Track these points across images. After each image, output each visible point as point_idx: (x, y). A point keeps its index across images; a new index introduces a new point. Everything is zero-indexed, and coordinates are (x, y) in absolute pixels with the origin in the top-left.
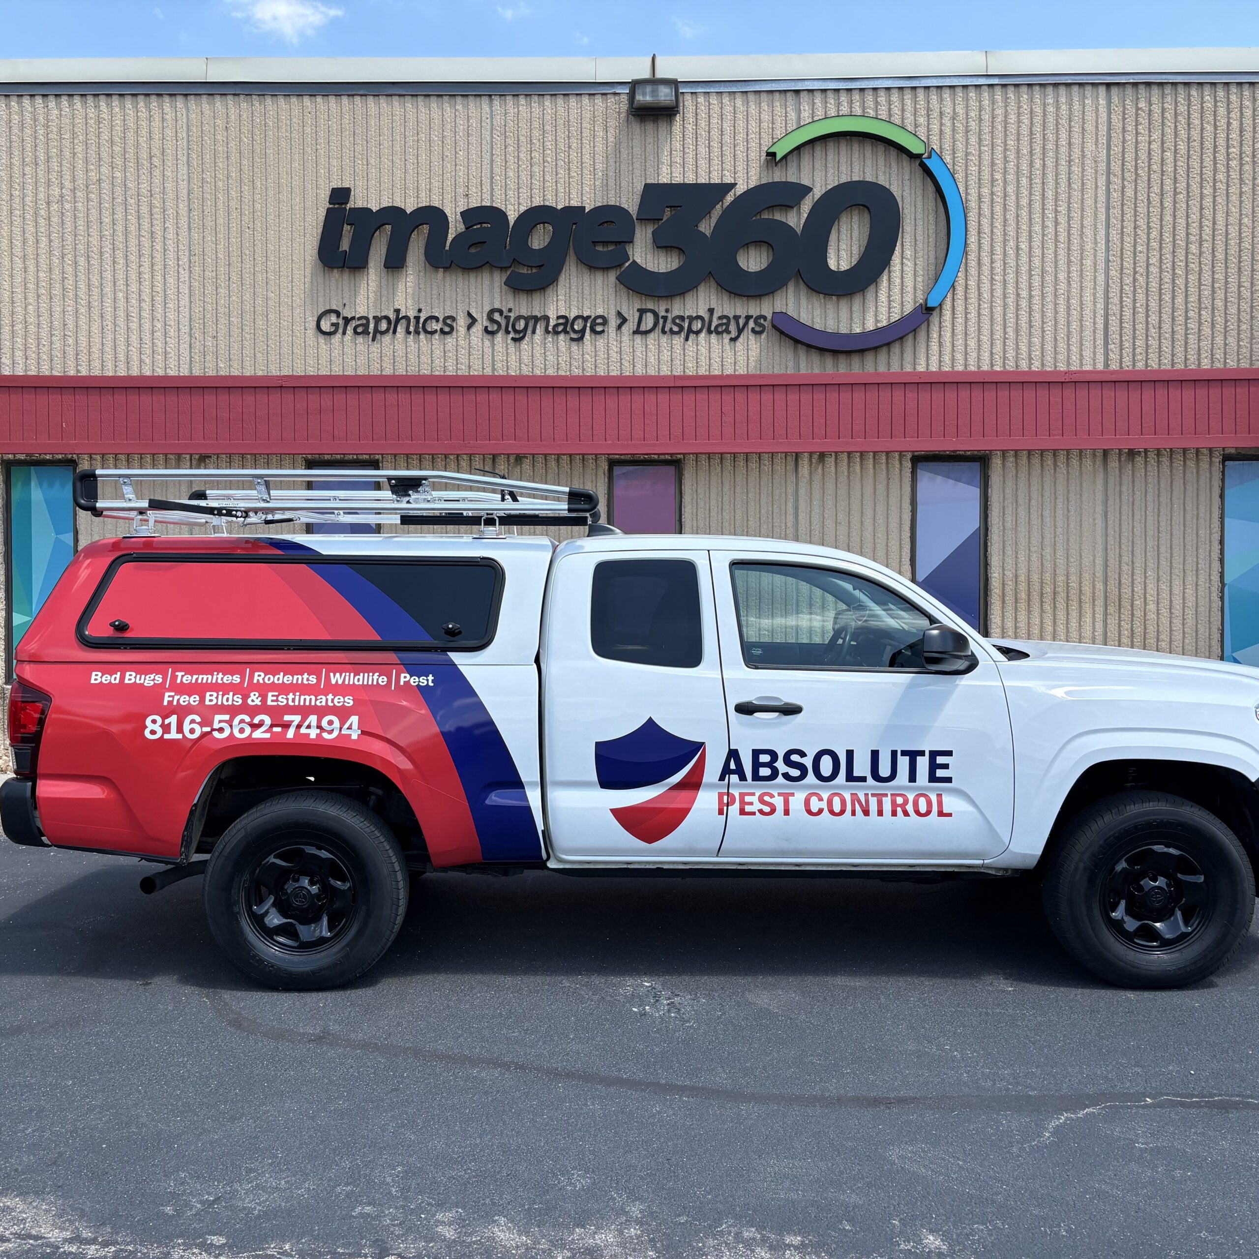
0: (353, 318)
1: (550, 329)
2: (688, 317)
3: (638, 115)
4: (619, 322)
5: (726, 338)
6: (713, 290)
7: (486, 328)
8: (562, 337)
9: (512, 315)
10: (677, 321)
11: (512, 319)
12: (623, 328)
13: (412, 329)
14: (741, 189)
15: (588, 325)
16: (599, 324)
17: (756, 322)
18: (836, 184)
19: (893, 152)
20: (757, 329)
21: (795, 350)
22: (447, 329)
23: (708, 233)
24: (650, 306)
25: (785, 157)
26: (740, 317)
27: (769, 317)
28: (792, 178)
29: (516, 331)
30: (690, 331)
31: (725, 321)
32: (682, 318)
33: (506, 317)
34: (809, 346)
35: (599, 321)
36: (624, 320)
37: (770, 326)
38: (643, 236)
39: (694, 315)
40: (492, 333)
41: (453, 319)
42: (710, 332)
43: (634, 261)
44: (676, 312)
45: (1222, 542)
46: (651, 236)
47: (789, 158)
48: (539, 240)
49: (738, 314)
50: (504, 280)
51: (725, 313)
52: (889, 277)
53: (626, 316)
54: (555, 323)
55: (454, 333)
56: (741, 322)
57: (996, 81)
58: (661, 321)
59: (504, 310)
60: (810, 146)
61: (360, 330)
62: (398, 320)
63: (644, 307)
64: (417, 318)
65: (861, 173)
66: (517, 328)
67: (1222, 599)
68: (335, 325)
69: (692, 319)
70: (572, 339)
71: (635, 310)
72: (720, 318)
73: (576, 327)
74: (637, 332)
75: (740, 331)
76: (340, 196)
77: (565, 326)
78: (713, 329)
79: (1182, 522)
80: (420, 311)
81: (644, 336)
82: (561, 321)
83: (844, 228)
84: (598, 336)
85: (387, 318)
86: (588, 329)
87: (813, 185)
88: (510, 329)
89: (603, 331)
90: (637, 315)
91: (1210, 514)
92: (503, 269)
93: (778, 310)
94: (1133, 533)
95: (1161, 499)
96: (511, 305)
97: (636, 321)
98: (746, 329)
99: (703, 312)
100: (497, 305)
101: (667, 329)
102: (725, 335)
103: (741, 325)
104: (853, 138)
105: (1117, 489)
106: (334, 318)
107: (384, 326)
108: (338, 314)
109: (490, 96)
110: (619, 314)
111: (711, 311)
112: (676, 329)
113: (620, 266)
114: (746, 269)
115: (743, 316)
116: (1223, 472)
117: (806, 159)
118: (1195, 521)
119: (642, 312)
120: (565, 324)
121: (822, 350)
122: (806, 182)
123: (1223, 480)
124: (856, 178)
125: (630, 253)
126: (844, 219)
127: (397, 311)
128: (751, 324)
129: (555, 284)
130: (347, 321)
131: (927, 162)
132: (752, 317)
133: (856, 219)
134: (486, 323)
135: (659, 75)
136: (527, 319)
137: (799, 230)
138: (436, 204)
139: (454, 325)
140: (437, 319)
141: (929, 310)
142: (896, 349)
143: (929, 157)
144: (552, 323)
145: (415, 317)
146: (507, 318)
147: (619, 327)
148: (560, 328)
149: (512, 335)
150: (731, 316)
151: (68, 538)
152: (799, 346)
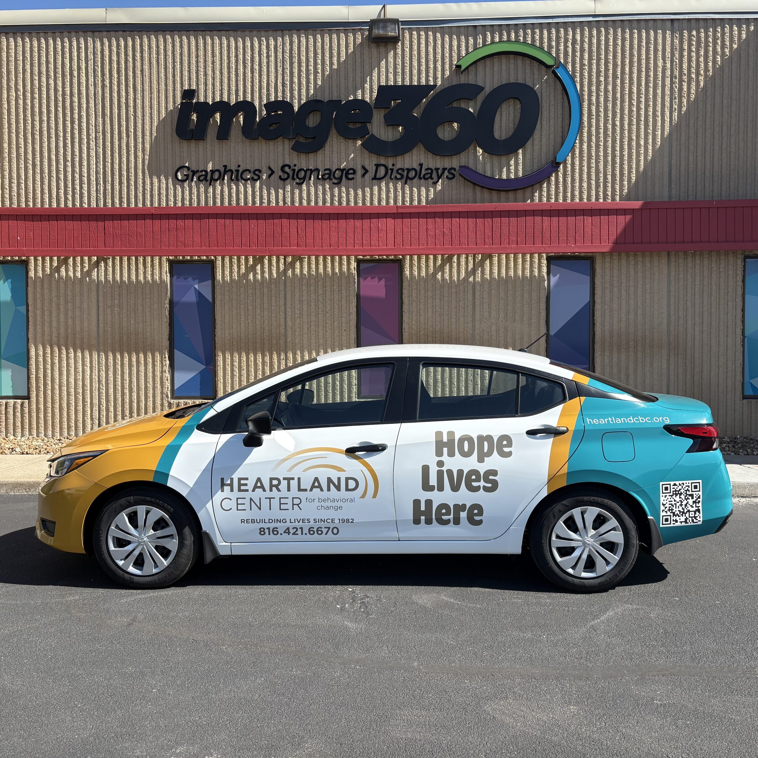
0: (198, 171)
2: (406, 169)
3: (375, 43)
4: (364, 172)
5: (431, 181)
6: (422, 152)
7: (280, 177)
9: (297, 169)
10: (400, 171)
12: (366, 176)
14: (439, 88)
15: (344, 174)
17: (449, 172)
18: (500, 84)
19: (536, 64)
21: (474, 189)
24: (383, 162)
25: (467, 68)
26: (439, 169)
27: (457, 169)
28: (472, 81)
29: (300, 179)
30: (408, 177)
31: (429, 171)
32: (403, 170)
33: (292, 170)
35: (351, 171)
36: (367, 171)
37: (458, 174)
38: (378, 117)
39: (410, 168)
41: (260, 171)
42: (420, 178)
43: (372, 134)
44: (399, 166)
45: (743, 310)
47: (470, 68)
48: (313, 121)
49: (438, 167)
51: (430, 166)
52: (533, 143)
56: (440, 172)
57: (600, 19)
58: (390, 172)
60: (483, 61)
61: (202, 178)
62: (225, 172)
63: (379, 163)
64: (237, 171)
65: (515, 78)
66: (300, 176)
67: (743, 346)
68: (187, 176)
69: (409, 170)
70: (334, 183)
71: (373, 164)
72: (426, 169)
73: (336, 176)
74: (375, 178)
76: (189, 94)
78: (422, 176)
79: (718, 298)
80: (239, 166)
81: (379, 181)
82: (327, 172)
83: (504, 111)
84: (350, 181)
85: (218, 171)
86: (344, 177)
87: (485, 85)
88: (295, 177)
89: (353, 178)
90: (374, 168)
91: (736, 292)
93: (463, 164)
94: (686, 305)
96: (296, 162)
97: (374, 171)
98: (443, 176)
99: (416, 166)
100: (287, 162)
102: (429, 179)
103: (440, 174)
104: (511, 56)
105: (677, 277)
107: (216, 176)
109: (282, 31)
110: (363, 167)
111: (421, 165)
114: (442, 139)
115: (441, 168)
116: (744, 266)
117: (481, 69)
118: (726, 296)
119: (377, 166)
121: (490, 190)
122: (480, 84)
123: (744, 271)
124: (512, 81)
125: (370, 130)
126: (504, 106)
127: (225, 166)
128: (446, 173)
129: (323, 149)
130: (194, 173)
132: (446, 169)
133: (512, 106)
134: (281, 173)
135: (388, 16)
138: (249, 100)
139: (260, 175)
140: (249, 171)
142: (537, 188)
145: (236, 170)
146: (294, 170)
147: (363, 175)
148: (326, 176)
151: (23, 309)
152: (477, 187)
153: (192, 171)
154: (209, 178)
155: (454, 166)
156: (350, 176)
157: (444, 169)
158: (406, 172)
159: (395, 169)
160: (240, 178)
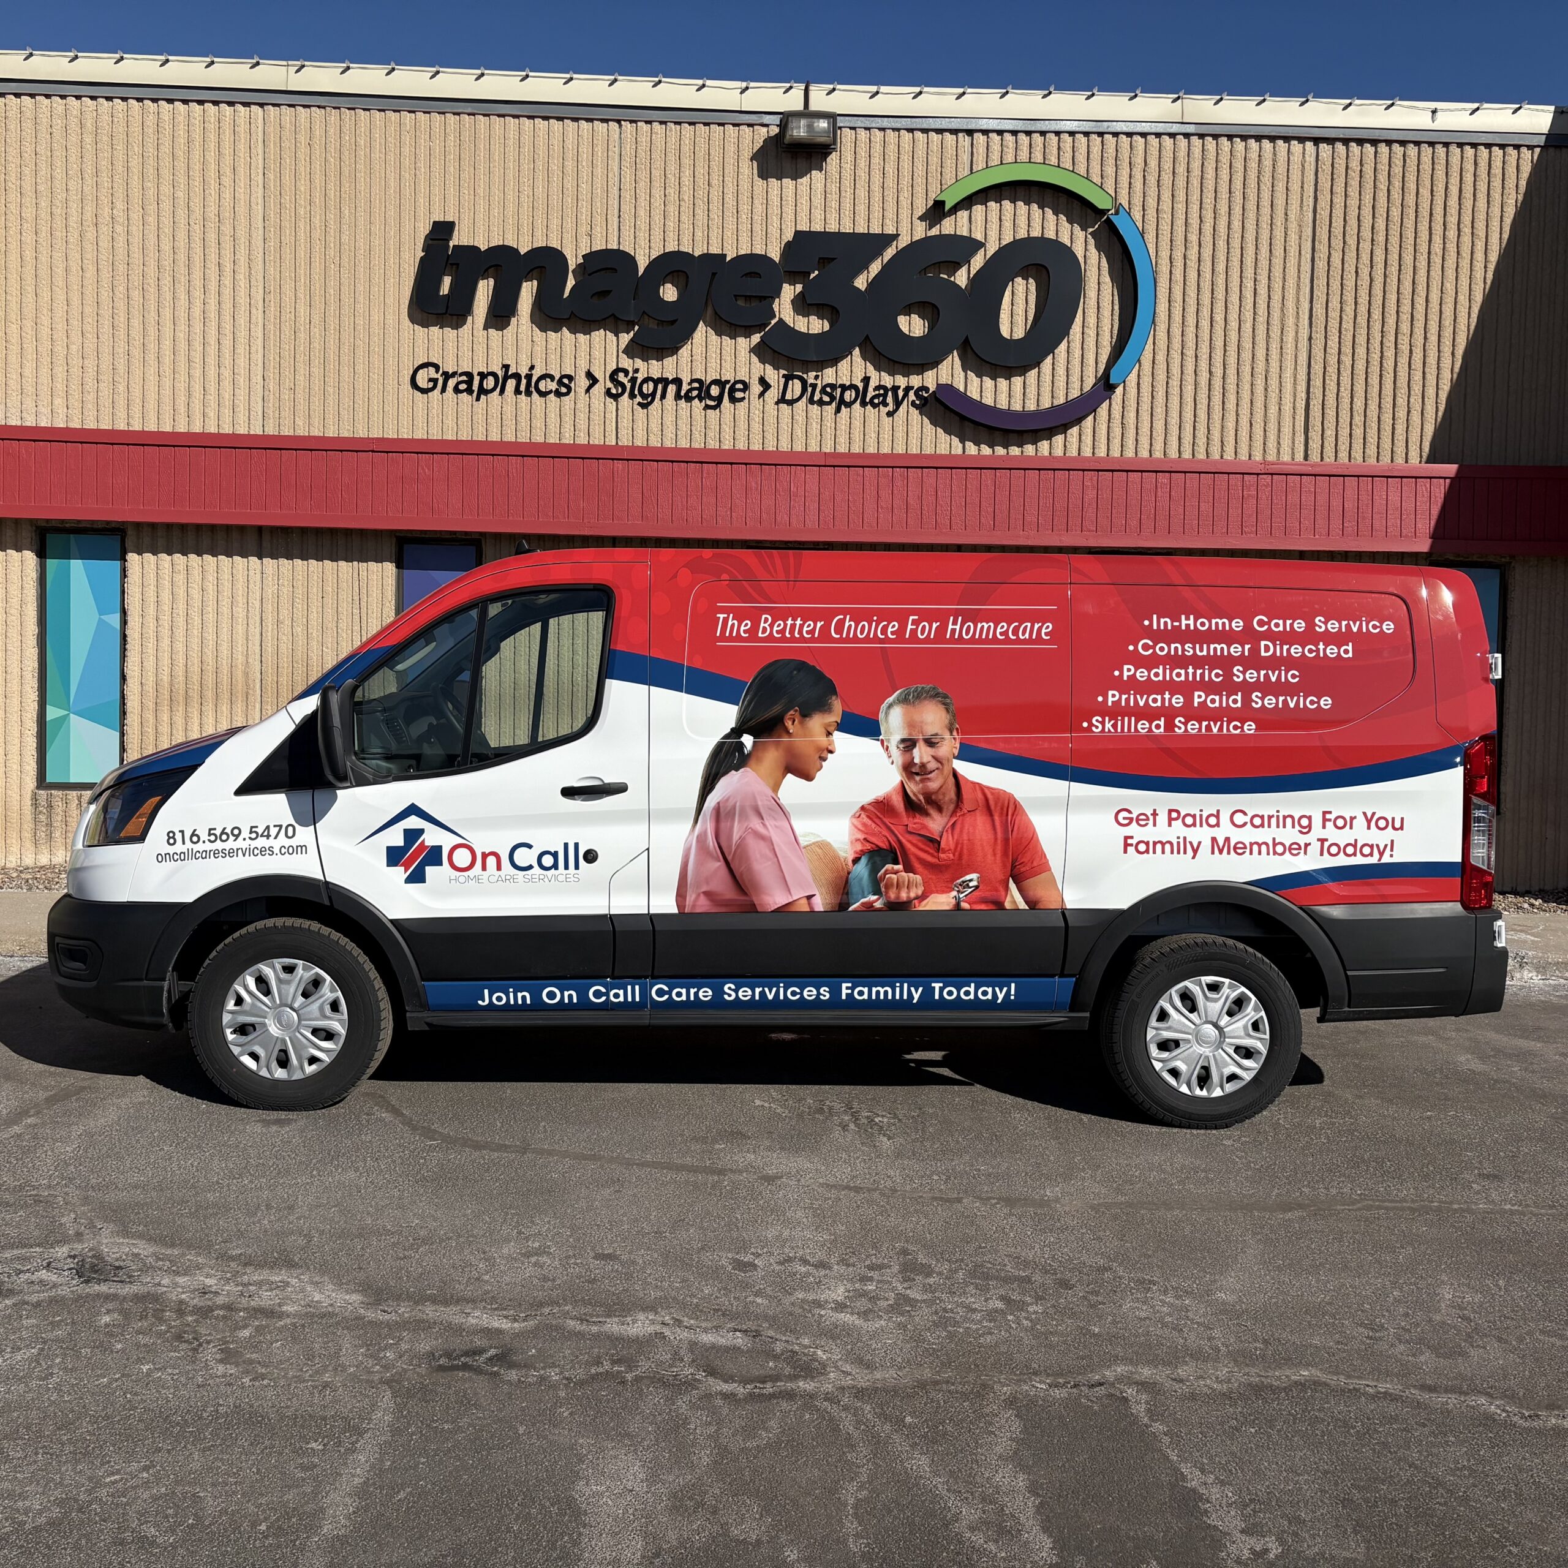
0: (454, 374)
1: (683, 393)
3: (789, 152)
5: (884, 410)
6: (869, 357)
7: (609, 389)
9: (640, 377)
10: (828, 390)
11: (639, 381)
12: (766, 394)
13: (523, 388)
14: (904, 242)
15: (727, 390)
16: (739, 390)
18: (1012, 239)
19: (1077, 205)
21: (960, 427)
22: (564, 390)
26: (899, 387)
28: (962, 231)
31: (882, 392)
32: (833, 387)
34: (977, 425)
38: (789, 292)
39: (848, 383)
40: (616, 397)
43: (781, 320)
52: (1068, 347)
55: (572, 393)
56: (901, 393)
57: (1191, 129)
58: (810, 389)
60: (984, 195)
61: (463, 387)
62: (506, 377)
64: (529, 377)
65: (1040, 228)
69: (844, 388)
71: (780, 375)
72: (877, 388)
74: (782, 400)
75: (898, 404)
76: (442, 230)
77: (701, 391)
81: (789, 405)
82: (696, 385)
83: (1018, 290)
86: (726, 394)
87: (985, 239)
89: (743, 399)
93: (942, 381)
96: (638, 365)
100: (622, 365)
101: (816, 398)
104: (1032, 188)
107: (490, 383)
108: (437, 367)
109: (619, 121)
112: (826, 399)
115: (903, 387)
117: (979, 210)
119: (788, 378)
121: (992, 431)
122: (978, 236)
124: (1034, 234)
125: (776, 309)
127: (506, 367)
128: (912, 396)
130: (447, 376)
131: (1114, 218)
133: (1032, 280)
135: (813, 107)
136: (655, 382)
138: (555, 244)
139: (572, 385)
140: (552, 378)
142: (1073, 430)
143: (1117, 213)
144: (685, 387)
146: (633, 380)
147: (762, 395)
148: (695, 393)
149: (639, 399)
150: (889, 386)
151: (115, 620)
152: (967, 423)
156: (739, 395)
158: (839, 390)
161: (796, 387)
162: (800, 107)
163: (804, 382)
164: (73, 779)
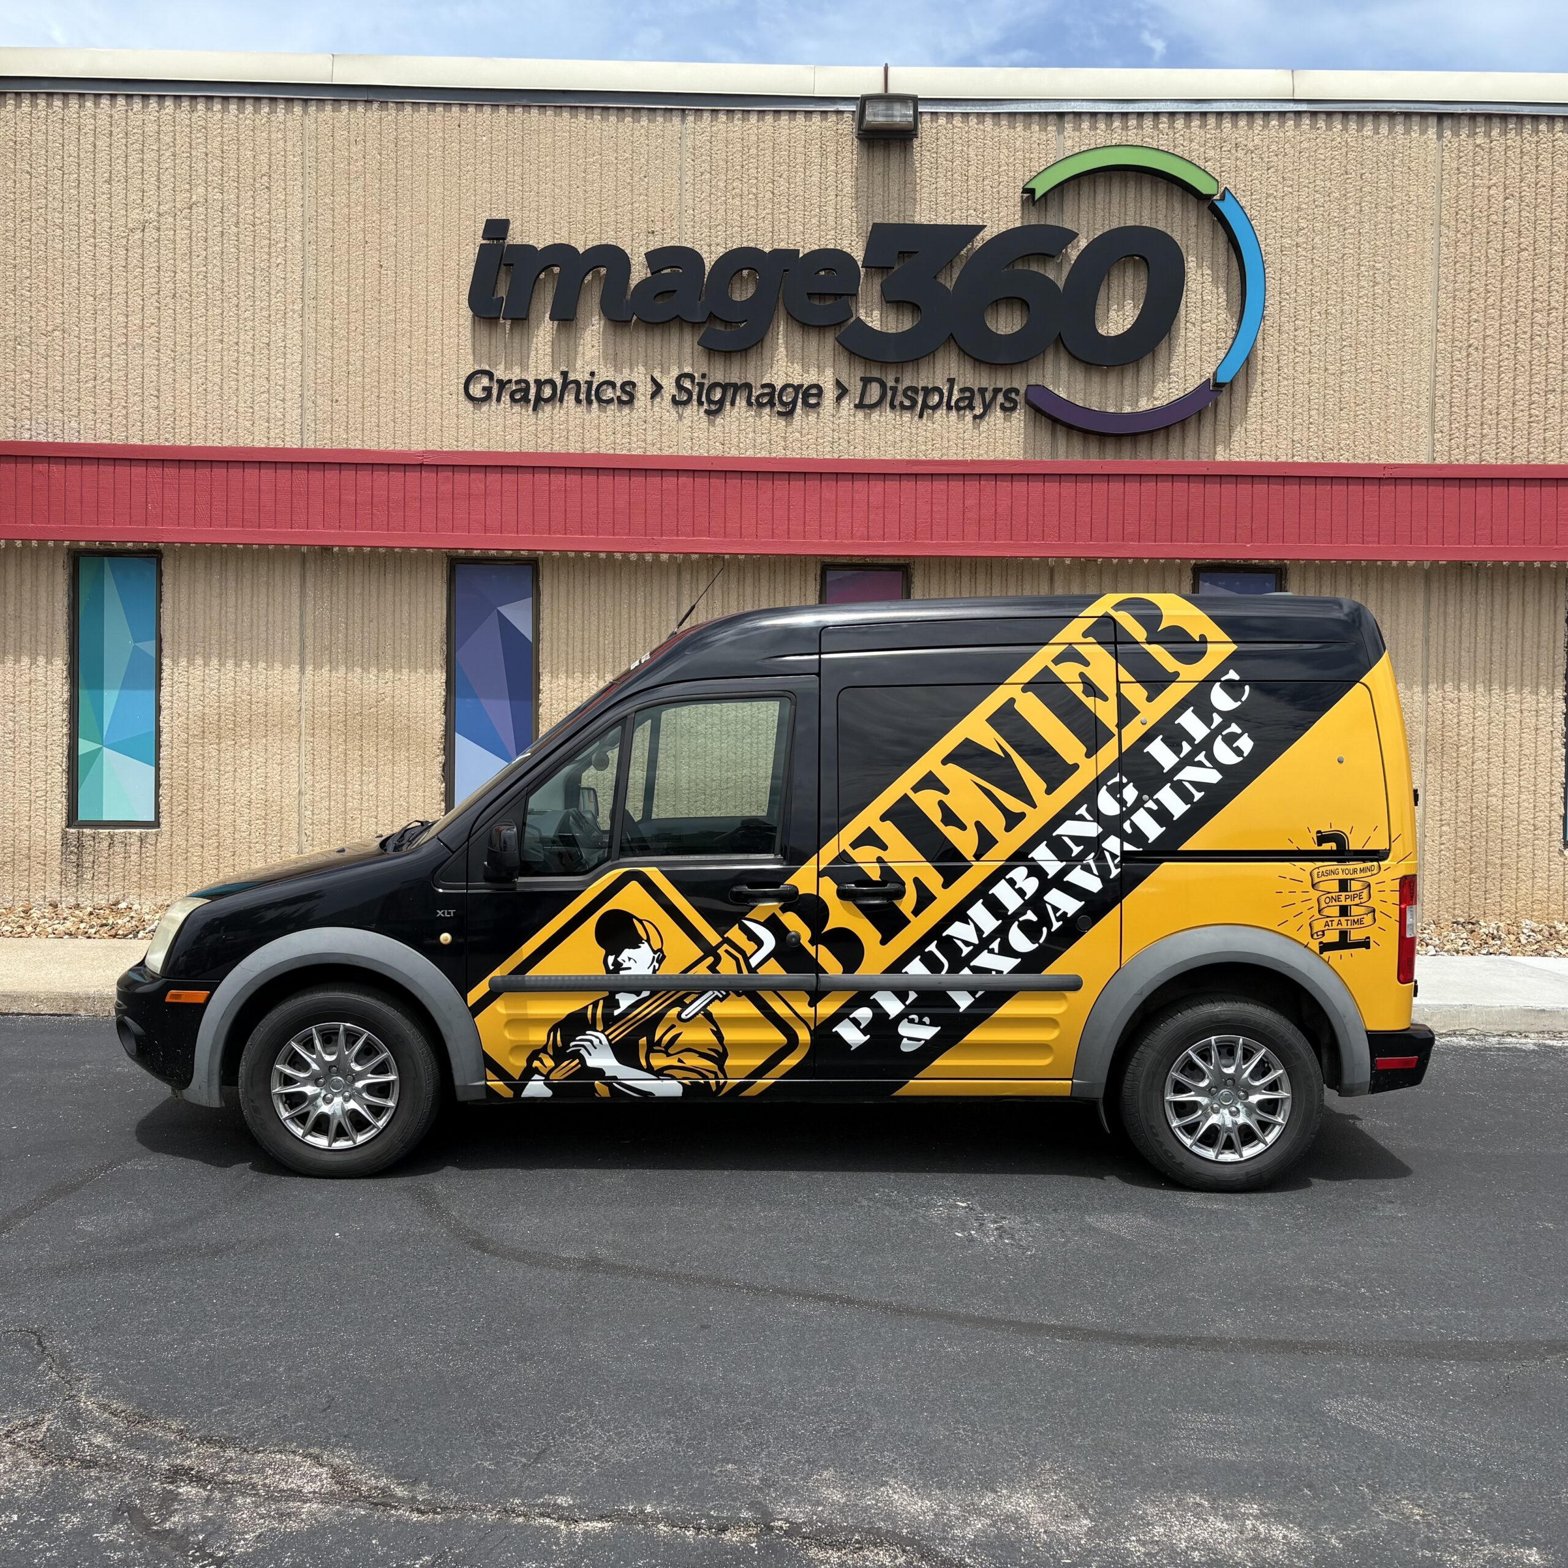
0: (510, 381)
1: (753, 400)
3: (866, 139)
4: (836, 393)
5: (969, 417)
6: (954, 357)
8: (767, 410)
10: (909, 393)
11: (706, 387)
13: (582, 396)
14: (987, 235)
16: (813, 395)
18: (1107, 229)
19: (1177, 191)
20: (1007, 405)
21: (1053, 431)
22: (625, 398)
23: (950, 285)
24: (875, 374)
25: (1045, 195)
26: (986, 389)
27: (1022, 392)
28: (1052, 221)
29: (710, 401)
30: (925, 406)
31: (967, 394)
32: (915, 390)
34: (1070, 428)
35: (814, 391)
37: (1023, 402)
39: (930, 386)
41: (633, 384)
43: (858, 319)
44: (907, 383)
46: (879, 288)
48: (742, 293)
50: (697, 339)
51: (968, 385)
52: (1170, 344)
53: (846, 385)
54: (759, 393)
57: (1303, 107)
58: (889, 393)
59: (696, 375)
60: (1075, 183)
64: (589, 384)
65: (1138, 217)
69: (927, 391)
70: (780, 413)
71: (858, 378)
72: (962, 390)
73: (784, 398)
74: (860, 406)
75: (987, 408)
76: (496, 229)
78: (953, 404)
79: (1519, 652)
82: (766, 391)
83: (1115, 283)
85: (551, 382)
86: (800, 401)
87: (1079, 229)
88: (704, 399)
90: (860, 385)
91: (1554, 642)
92: (695, 325)
93: (1032, 382)
94: (1460, 664)
95: (1495, 624)
96: (705, 370)
100: (687, 370)
101: (897, 403)
104: (1129, 173)
105: (1442, 610)
106: (485, 381)
109: (683, 111)
110: (838, 384)
112: (907, 403)
113: (840, 324)
117: (1071, 198)
118: (1535, 650)
119: (866, 381)
120: (771, 395)
121: (1086, 433)
122: (1068, 226)
124: (1130, 223)
125: (853, 309)
126: (1116, 271)
128: (1000, 399)
129: (759, 345)
130: (502, 384)
131: (1219, 204)
132: (1000, 390)
133: (1130, 273)
134: (674, 391)
135: (893, 90)
136: (725, 387)
137: (1061, 284)
138: (615, 242)
140: (612, 384)
141: (1219, 386)
142: (1176, 433)
143: (1223, 198)
144: (756, 393)
145: (586, 382)
147: (839, 398)
150: (976, 389)
151: (150, 647)
152: (1059, 427)
153: (500, 382)
154: (532, 396)
155: (1016, 385)
156: (813, 401)
157: (996, 391)
159: (901, 388)
160: (593, 398)
161: (874, 391)
162: (878, 90)
163: (883, 385)
164: (106, 817)
